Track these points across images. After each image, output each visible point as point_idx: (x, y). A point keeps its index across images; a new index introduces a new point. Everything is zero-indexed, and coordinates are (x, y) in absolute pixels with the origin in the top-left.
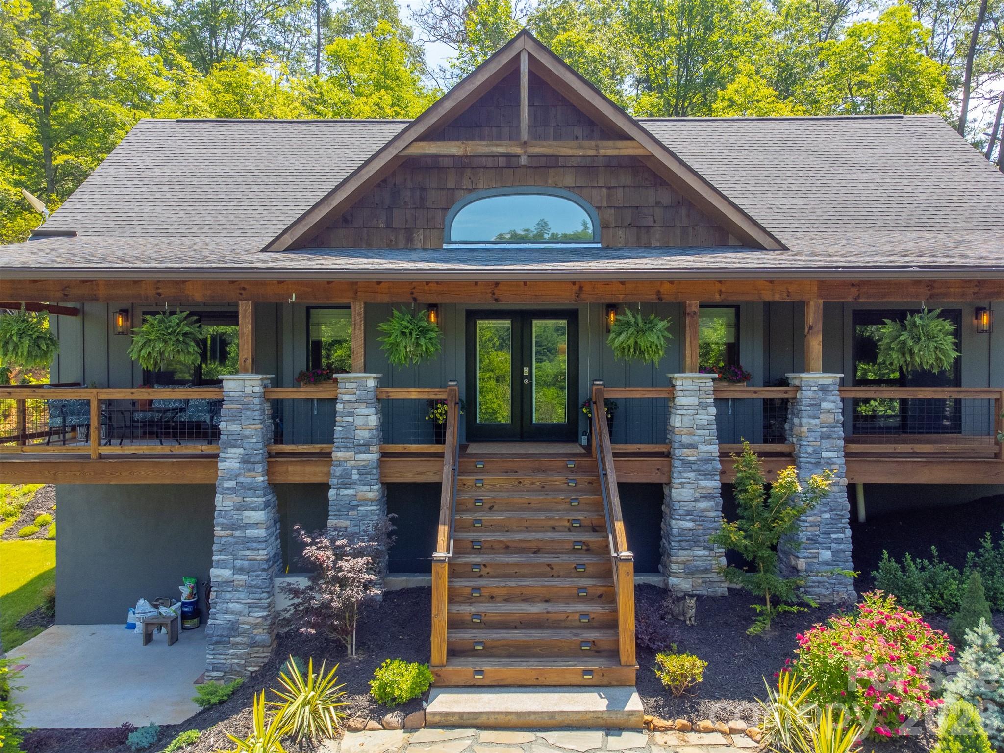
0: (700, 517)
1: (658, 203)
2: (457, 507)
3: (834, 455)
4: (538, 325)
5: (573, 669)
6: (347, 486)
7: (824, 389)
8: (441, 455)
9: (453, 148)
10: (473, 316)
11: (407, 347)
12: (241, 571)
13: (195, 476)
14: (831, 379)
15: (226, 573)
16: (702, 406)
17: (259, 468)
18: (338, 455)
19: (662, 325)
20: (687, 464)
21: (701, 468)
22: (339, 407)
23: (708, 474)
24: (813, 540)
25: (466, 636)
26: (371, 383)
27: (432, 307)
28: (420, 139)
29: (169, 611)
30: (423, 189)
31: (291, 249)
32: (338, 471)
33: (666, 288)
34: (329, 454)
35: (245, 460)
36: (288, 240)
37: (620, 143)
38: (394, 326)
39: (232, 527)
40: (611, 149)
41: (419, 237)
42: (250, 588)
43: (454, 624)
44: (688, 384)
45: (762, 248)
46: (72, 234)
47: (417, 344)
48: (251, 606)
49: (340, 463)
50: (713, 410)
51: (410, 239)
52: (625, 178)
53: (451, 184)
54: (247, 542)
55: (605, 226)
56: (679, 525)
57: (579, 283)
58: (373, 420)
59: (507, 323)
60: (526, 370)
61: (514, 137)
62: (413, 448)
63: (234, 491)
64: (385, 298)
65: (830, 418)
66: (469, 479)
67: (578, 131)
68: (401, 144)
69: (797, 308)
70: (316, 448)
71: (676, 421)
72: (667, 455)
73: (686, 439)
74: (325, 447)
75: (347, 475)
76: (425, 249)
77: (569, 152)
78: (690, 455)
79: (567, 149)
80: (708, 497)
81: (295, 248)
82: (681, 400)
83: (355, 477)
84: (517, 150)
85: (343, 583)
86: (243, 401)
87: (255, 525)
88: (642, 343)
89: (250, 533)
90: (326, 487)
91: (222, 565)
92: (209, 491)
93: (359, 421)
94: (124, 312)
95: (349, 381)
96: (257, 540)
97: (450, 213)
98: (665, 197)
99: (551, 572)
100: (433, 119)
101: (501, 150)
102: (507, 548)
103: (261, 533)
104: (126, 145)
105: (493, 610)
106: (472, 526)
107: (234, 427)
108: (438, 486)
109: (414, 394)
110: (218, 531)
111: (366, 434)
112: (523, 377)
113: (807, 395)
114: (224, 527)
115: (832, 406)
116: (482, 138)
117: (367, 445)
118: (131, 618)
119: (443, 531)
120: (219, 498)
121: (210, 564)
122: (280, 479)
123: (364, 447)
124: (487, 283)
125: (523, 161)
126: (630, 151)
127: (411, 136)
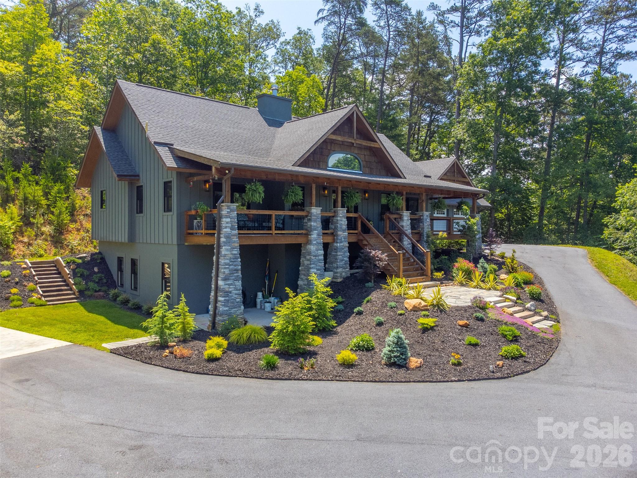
1: (374, 161)
7: (427, 216)
16: (408, 220)
28: (331, 134)
30: (322, 149)
35: (318, 235)
36: (298, 162)
41: (321, 163)
51: (319, 165)
53: (332, 148)
55: (364, 167)
61: (353, 137)
64: (346, 185)
68: (327, 135)
79: (364, 143)
82: (404, 218)
83: (343, 240)
84: (353, 141)
89: (320, 257)
93: (343, 223)
97: (328, 158)
98: (376, 159)
111: (345, 227)
113: (424, 217)
114: (314, 256)
125: (355, 145)
126: (376, 146)
127: (330, 132)
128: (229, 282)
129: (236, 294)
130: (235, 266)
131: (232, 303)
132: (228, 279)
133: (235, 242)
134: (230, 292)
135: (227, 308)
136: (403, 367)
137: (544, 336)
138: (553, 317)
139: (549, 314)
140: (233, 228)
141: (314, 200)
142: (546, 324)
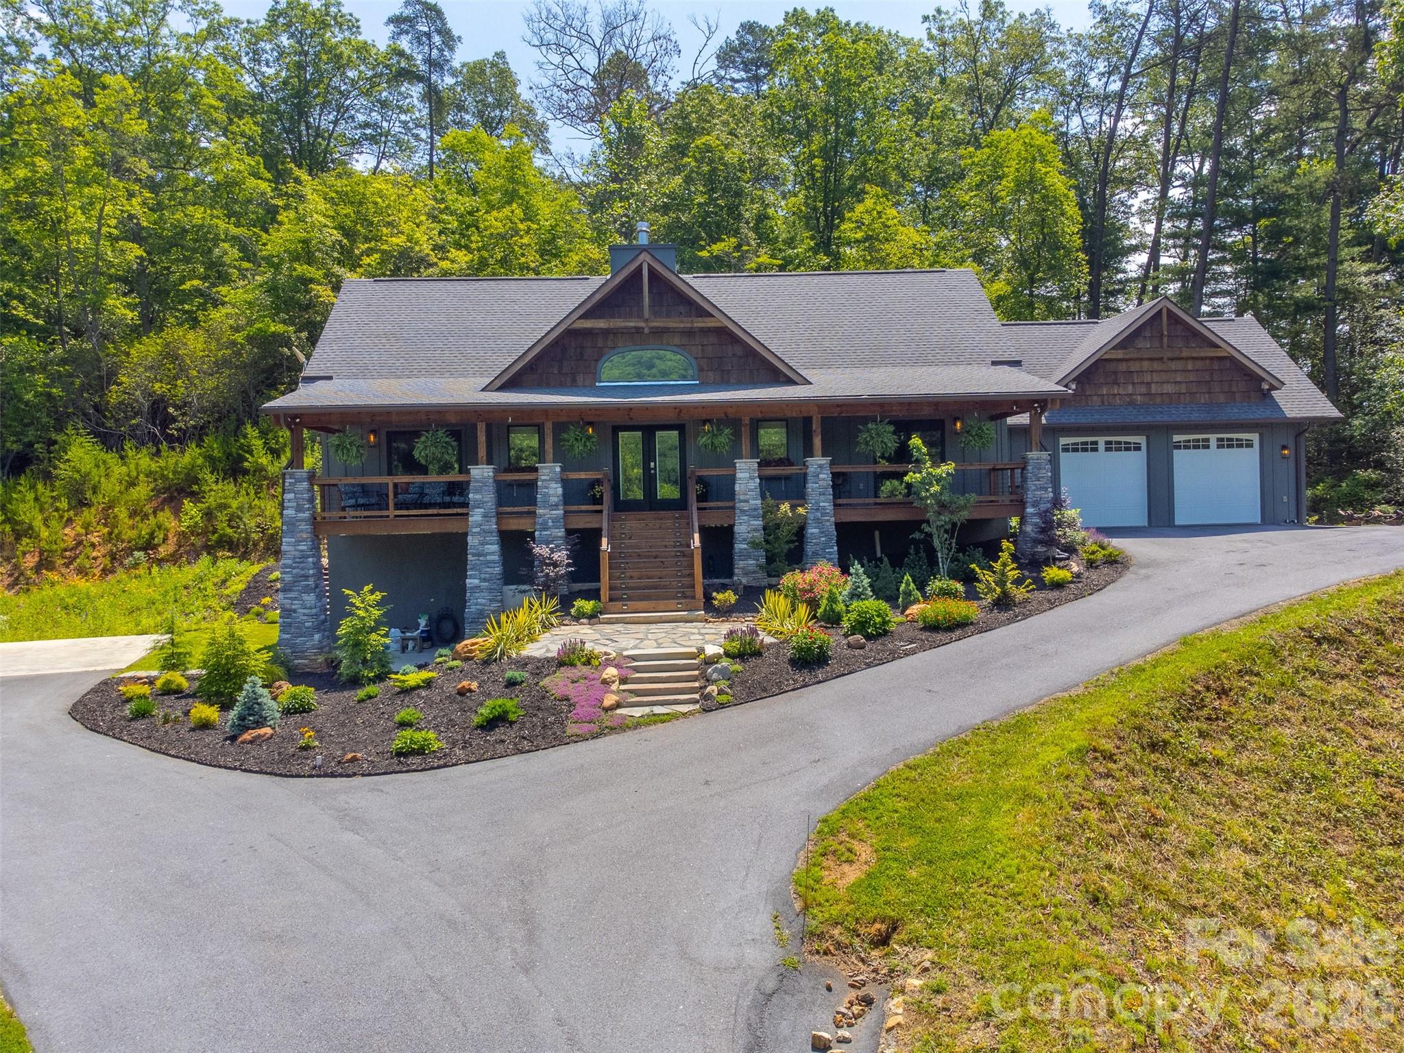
0: (752, 542)
1: (734, 355)
3: (827, 505)
4: (659, 434)
5: (672, 603)
6: (545, 529)
7: (821, 466)
8: (601, 512)
9: (601, 324)
10: (616, 429)
11: (579, 447)
12: (485, 580)
13: (453, 527)
14: (825, 461)
15: (476, 581)
16: (752, 478)
17: (494, 520)
18: (540, 511)
19: (727, 431)
20: (743, 511)
21: (751, 514)
22: (539, 483)
23: (755, 517)
25: (618, 592)
26: (558, 469)
27: (591, 424)
28: (580, 318)
30: (582, 347)
31: (501, 389)
32: (540, 520)
33: (729, 410)
34: (534, 513)
35: (485, 516)
36: (498, 383)
37: (706, 319)
38: (570, 436)
39: (479, 555)
40: (700, 323)
41: (580, 378)
42: (490, 590)
44: (743, 466)
45: (795, 383)
46: (330, 378)
47: (585, 446)
48: (491, 600)
49: (541, 516)
50: (758, 480)
51: (574, 380)
52: (713, 339)
53: (600, 344)
54: (487, 563)
55: (701, 370)
56: (739, 546)
57: (679, 408)
58: (560, 491)
59: (639, 434)
60: (652, 464)
61: (640, 316)
62: (584, 508)
63: (479, 533)
64: (564, 419)
65: (824, 483)
66: (617, 524)
67: (682, 309)
68: (569, 322)
69: (808, 421)
70: (525, 509)
71: (737, 488)
72: (733, 508)
73: (742, 497)
74: (531, 508)
75: (545, 523)
76: (584, 386)
77: (675, 325)
78: (745, 507)
79: (673, 324)
80: (756, 530)
81: (502, 388)
82: (739, 475)
83: (550, 524)
84: (643, 325)
85: (555, 565)
86: (483, 482)
87: (492, 553)
88: (716, 442)
89: (489, 558)
90: (532, 531)
91: (472, 577)
92: (463, 535)
93: (551, 492)
94: (374, 432)
95: (545, 468)
96: (493, 562)
97: (600, 364)
98: (738, 350)
100: (588, 306)
101: (632, 324)
103: (496, 558)
104: (341, 304)
105: (632, 583)
107: (478, 497)
108: (600, 529)
109: (583, 475)
110: (470, 557)
111: (556, 499)
112: (650, 469)
113: (811, 470)
114: (474, 555)
115: (826, 477)
116: (620, 317)
117: (557, 505)
120: (469, 538)
121: (466, 577)
122: (504, 528)
123: (555, 507)
124: (625, 409)
125: (646, 331)
126: (713, 325)
127: (576, 315)
128: (292, 595)
129: (304, 615)
130: (302, 569)
131: (298, 628)
132: (290, 590)
133: (301, 531)
134: (295, 611)
135: (287, 636)
136: (233, 738)
137: (571, 729)
138: (723, 698)
139: (721, 692)
140: (299, 509)
141: (482, 452)
142: (658, 710)
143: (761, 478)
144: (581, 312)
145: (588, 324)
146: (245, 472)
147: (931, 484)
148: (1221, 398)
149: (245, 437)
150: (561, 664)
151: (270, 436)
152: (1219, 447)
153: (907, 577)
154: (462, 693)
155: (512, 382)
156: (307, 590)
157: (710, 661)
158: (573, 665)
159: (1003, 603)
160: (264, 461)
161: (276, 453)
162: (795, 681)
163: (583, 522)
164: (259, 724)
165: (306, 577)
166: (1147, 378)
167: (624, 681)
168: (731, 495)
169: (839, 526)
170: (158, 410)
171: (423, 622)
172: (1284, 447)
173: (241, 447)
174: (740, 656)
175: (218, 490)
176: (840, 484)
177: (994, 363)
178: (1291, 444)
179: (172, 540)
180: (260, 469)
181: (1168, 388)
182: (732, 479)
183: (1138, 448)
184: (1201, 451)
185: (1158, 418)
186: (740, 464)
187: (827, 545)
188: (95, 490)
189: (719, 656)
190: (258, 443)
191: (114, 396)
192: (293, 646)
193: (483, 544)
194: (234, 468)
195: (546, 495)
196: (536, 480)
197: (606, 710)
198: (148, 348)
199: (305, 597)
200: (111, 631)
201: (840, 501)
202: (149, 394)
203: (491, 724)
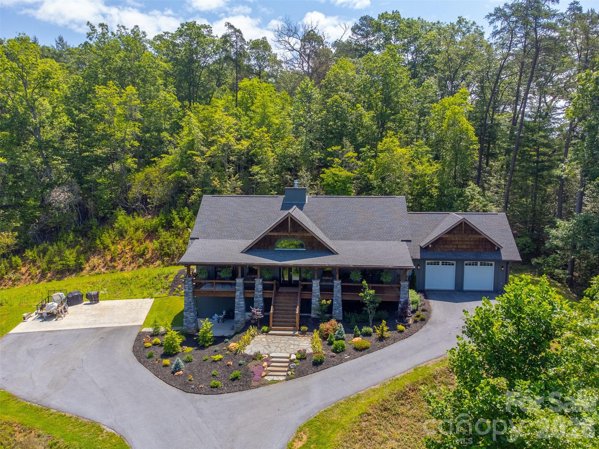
0: (316, 305)
1: (316, 242)
2: (275, 303)
3: (339, 295)
5: (289, 328)
6: (257, 298)
8: (272, 292)
9: (276, 234)
11: (267, 276)
12: (240, 311)
13: (232, 295)
14: (339, 282)
15: (237, 312)
16: (317, 286)
17: (242, 294)
18: (256, 293)
20: (314, 296)
21: (316, 297)
24: (335, 309)
25: (275, 323)
26: (261, 281)
28: (270, 232)
29: (221, 317)
31: (246, 252)
34: (254, 292)
35: (240, 293)
36: (246, 250)
37: (307, 233)
39: (238, 304)
40: (305, 234)
41: (270, 247)
42: (241, 315)
43: (273, 321)
45: (334, 254)
46: (198, 238)
48: (242, 317)
51: (268, 248)
53: (276, 237)
54: (241, 307)
55: (306, 246)
56: (313, 306)
58: (261, 287)
62: (268, 291)
63: (238, 298)
66: (277, 298)
68: (266, 233)
70: (252, 291)
71: (313, 288)
72: (311, 294)
73: (314, 291)
75: (257, 296)
76: (271, 250)
78: (315, 294)
79: (297, 234)
80: (318, 301)
82: (314, 285)
84: (288, 234)
85: (258, 315)
86: (240, 283)
87: (242, 304)
90: (253, 298)
91: (236, 310)
92: (234, 298)
93: (259, 287)
95: (257, 280)
97: (276, 243)
99: (289, 314)
100: (272, 229)
101: (285, 234)
102: (283, 310)
105: (280, 320)
106: (278, 306)
107: (238, 287)
108: (272, 298)
109: (268, 283)
111: (260, 289)
112: (290, 274)
113: (335, 285)
115: (339, 287)
116: (281, 232)
118: (213, 317)
119: (272, 307)
120: (236, 299)
122: (246, 296)
123: (260, 292)
125: (289, 236)
126: (309, 235)
128: (187, 313)
129: (191, 318)
130: (190, 306)
131: (189, 322)
134: (188, 317)
136: (173, 373)
137: (253, 384)
138: (292, 376)
139: (292, 374)
140: (189, 289)
141: (240, 275)
142: (276, 378)
143: (320, 285)
144: (270, 230)
145: (272, 234)
146: (173, 227)
147: (367, 296)
148: (482, 250)
149: (172, 214)
150: (253, 359)
151: (181, 213)
152: (481, 265)
153: (356, 327)
154: (228, 365)
155: (250, 250)
156: (191, 312)
157: (292, 361)
158: (256, 360)
159: (382, 338)
160: (178, 224)
161: (182, 219)
162: (312, 370)
163: (267, 296)
164: (179, 370)
165: (191, 308)
166: (457, 243)
167: (268, 366)
168: (311, 290)
169: (342, 300)
170: (144, 199)
171: (224, 313)
172: (502, 267)
173: (171, 218)
174: (300, 359)
175: (164, 234)
176: (344, 289)
177: (402, 241)
178: (505, 266)
179: (150, 252)
180: (177, 227)
181: (464, 247)
182: (311, 286)
183: (453, 265)
184: (475, 266)
185: (458, 258)
186: (314, 282)
187: (339, 307)
188: (126, 232)
189: (294, 359)
190: (176, 217)
191: (131, 195)
192: (188, 327)
193: (240, 301)
194: (168, 226)
195: (257, 288)
196: (255, 284)
197: (262, 377)
198: (140, 176)
199: (191, 314)
200: (135, 296)
201: (344, 293)
202: (140, 194)
203: (234, 380)
